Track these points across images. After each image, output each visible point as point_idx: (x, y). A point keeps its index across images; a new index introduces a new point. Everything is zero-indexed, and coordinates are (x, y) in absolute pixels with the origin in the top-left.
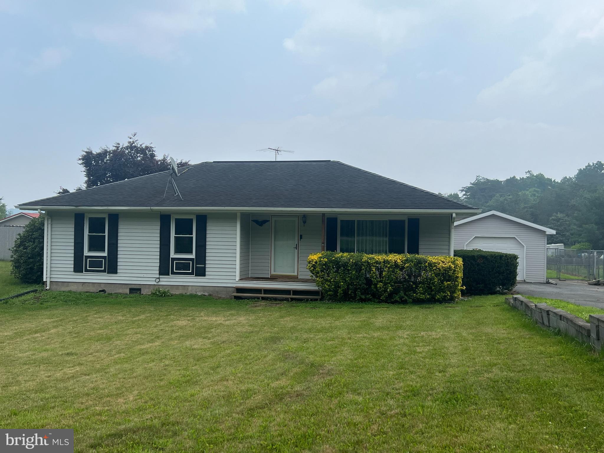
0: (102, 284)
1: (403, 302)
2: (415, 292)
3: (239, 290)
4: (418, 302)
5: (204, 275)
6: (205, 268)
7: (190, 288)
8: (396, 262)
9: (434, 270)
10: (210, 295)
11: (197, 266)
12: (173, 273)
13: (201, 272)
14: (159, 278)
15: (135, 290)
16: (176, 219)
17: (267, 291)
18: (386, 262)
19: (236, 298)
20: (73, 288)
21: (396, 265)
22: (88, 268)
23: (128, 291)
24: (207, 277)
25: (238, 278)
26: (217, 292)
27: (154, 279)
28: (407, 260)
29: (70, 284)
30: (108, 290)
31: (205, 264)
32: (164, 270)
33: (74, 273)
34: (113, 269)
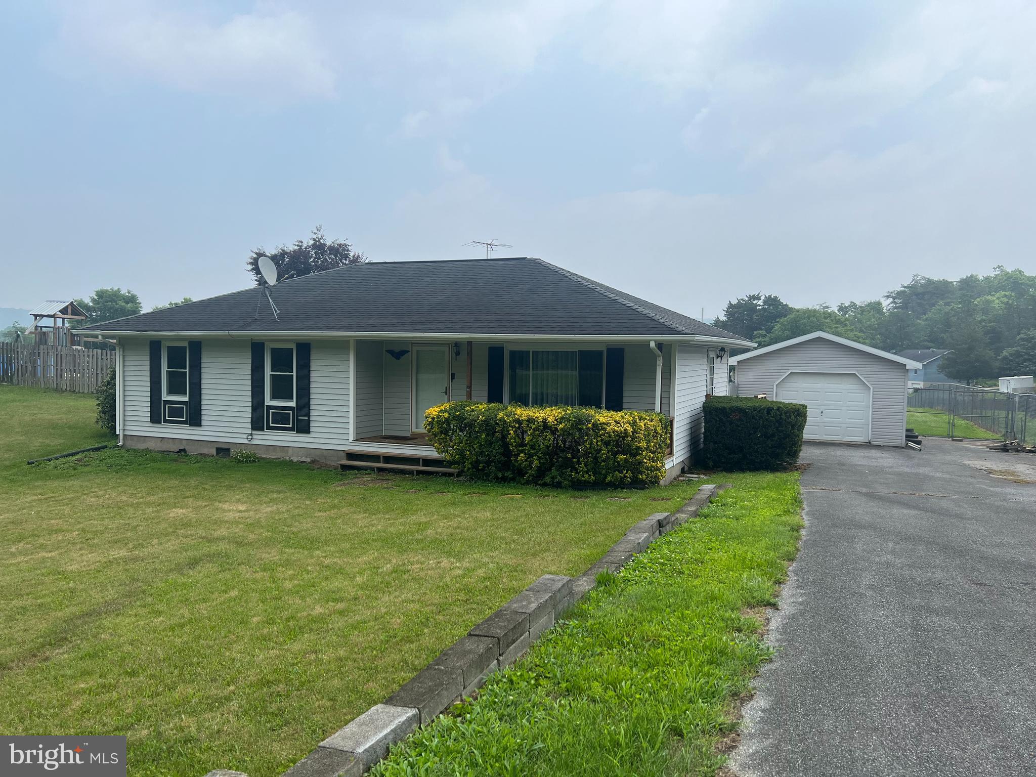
0: (184, 441)
1: (557, 486)
2: (574, 469)
3: (351, 456)
4: (579, 486)
5: (307, 431)
6: (309, 421)
7: (290, 450)
8: (545, 421)
9: (601, 435)
10: (313, 462)
11: (300, 418)
12: (269, 428)
13: (304, 428)
14: (251, 435)
15: (223, 450)
16: (272, 349)
17: (388, 459)
18: (530, 420)
19: (344, 467)
20: (151, 445)
21: (545, 424)
22: (167, 418)
23: (214, 452)
24: (312, 435)
25: (351, 438)
26: (325, 457)
27: (245, 436)
28: (563, 418)
29: (146, 438)
30: (192, 451)
31: (309, 416)
32: (257, 424)
33: (150, 424)
34: (195, 420)
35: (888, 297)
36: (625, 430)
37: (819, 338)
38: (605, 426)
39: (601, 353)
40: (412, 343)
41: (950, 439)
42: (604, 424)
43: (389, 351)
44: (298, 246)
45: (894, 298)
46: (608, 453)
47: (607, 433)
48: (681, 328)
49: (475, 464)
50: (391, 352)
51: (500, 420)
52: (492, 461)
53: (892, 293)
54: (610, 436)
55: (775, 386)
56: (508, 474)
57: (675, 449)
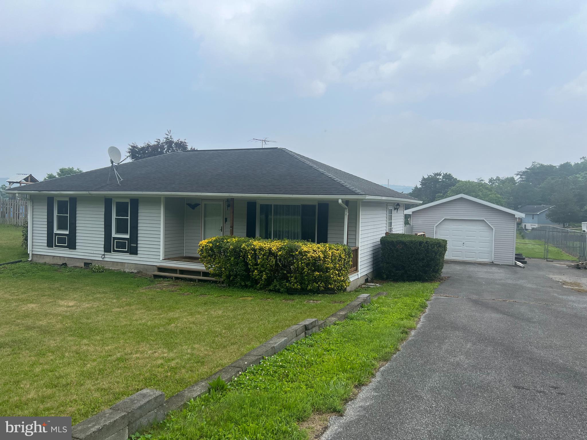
0: (66, 258)
1: (277, 291)
2: (288, 281)
3: (161, 269)
4: (291, 292)
5: (137, 254)
6: (137, 247)
7: (126, 265)
8: (270, 249)
9: (304, 259)
10: (138, 272)
11: (132, 245)
12: (114, 251)
13: (134, 251)
14: (104, 255)
15: (88, 264)
16: (117, 203)
17: (182, 271)
18: (261, 249)
19: (156, 276)
20: (47, 260)
21: (270, 253)
22: (57, 244)
23: (83, 265)
24: (139, 256)
25: (161, 258)
26: (146, 270)
27: (101, 256)
28: (281, 248)
29: (45, 257)
30: (70, 264)
31: (137, 244)
32: (107, 249)
33: (47, 248)
34: (72, 245)
35: (517, 174)
36: (319, 256)
37: (462, 198)
38: (307, 253)
39: (314, 206)
40: (202, 199)
41: (546, 260)
42: (306, 252)
43: (187, 204)
44: (157, 142)
45: (521, 175)
46: (309, 270)
47: (308, 258)
48: (358, 191)
49: (228, 277)
50: (189, 205)
51: (243, 249)
52: (239, 275)
53: (520, 172)
54: (309, 260)
55: (435, 227)
56: (249, 283)
57: (359, 268)
